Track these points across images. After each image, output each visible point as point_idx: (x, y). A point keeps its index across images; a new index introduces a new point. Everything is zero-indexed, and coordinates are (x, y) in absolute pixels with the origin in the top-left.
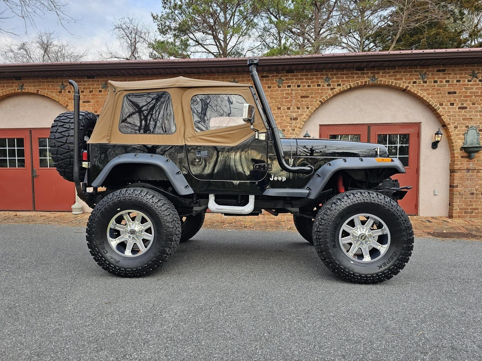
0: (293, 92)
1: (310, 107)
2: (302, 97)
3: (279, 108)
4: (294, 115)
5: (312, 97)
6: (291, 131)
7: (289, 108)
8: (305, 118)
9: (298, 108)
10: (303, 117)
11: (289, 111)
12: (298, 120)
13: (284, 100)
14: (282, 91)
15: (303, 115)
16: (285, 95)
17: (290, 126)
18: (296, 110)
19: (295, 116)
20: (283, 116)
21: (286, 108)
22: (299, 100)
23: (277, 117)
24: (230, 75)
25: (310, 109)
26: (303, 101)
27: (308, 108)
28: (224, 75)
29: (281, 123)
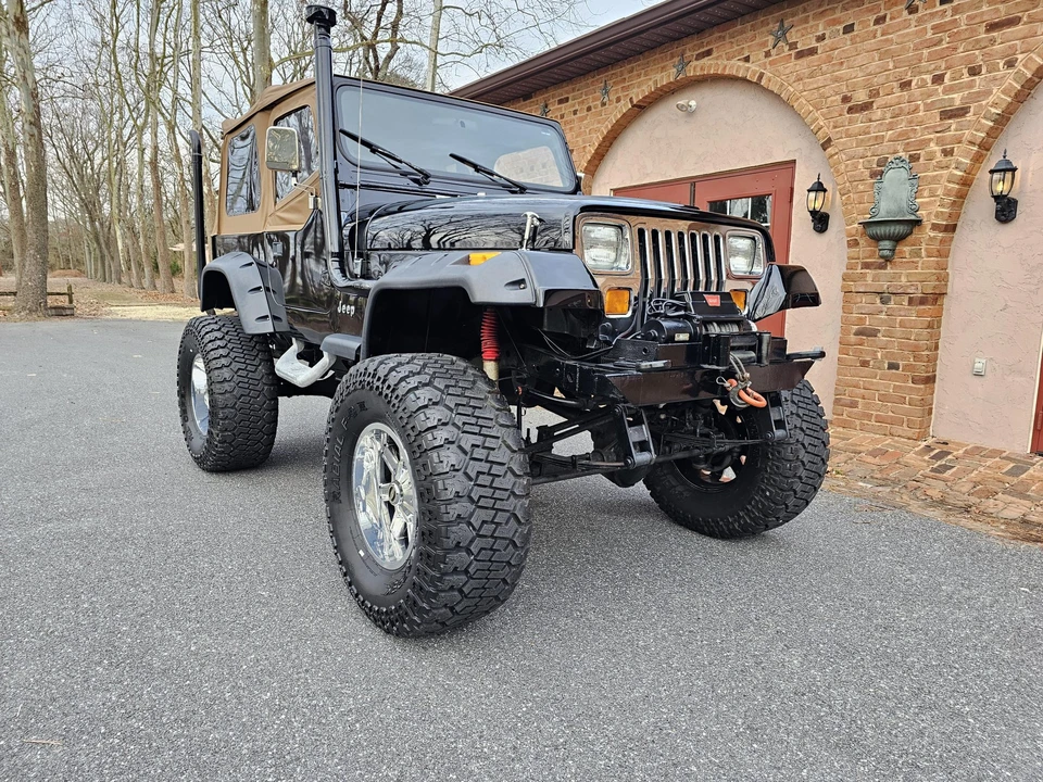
0: (962, 18)
1: (1020, 57)
2: (992, 27)
3: (905, 85)
4: (957, 99)
5: (1032, 20)
6: (939, 157)
7: (938, 79)
8: (995, 105)
9: (974, 72)
10: (991, 99)
11: (940, 89)
12: (970, 117)
13: (925, 52)
14: (920, 21)
15: (988, 93)
16: (929, 34)
17: (939, 142)
18: (966, 78)
19: (958, 103)
20: (916, 110)
21: (928, 78)
22: (978, 41)
23: (898, 115)
24: (771, 13)
25: (1019, 66)
26: (993, 41)
27: (1010, 64)
28: (755, 18)
29: (906, 132)
